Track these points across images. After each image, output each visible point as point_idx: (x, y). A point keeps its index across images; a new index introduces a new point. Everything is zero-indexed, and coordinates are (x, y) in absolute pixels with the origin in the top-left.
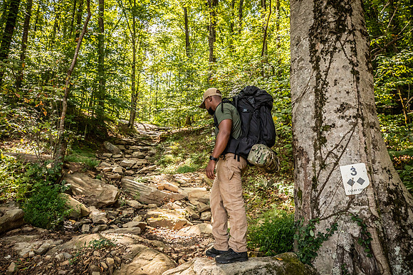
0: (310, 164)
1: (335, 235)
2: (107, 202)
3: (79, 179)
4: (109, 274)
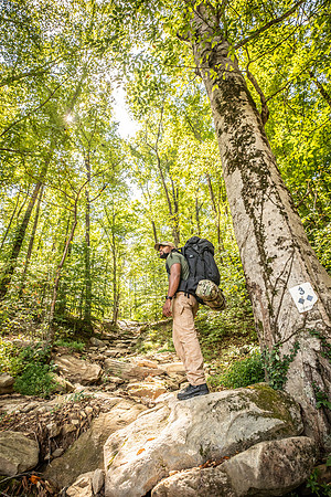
0: (264, 294)
1: (299, 353)
2: (91, 379)
3: (66, 361)
4: (87, 422)
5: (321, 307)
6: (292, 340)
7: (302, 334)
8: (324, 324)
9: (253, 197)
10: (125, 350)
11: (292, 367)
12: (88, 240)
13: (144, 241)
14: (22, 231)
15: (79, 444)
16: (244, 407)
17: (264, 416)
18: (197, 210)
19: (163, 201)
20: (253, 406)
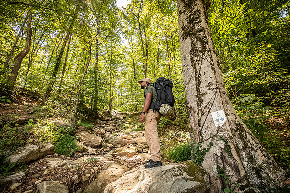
0: (197, 114)
1: (212, 148)
2: (97, 144)
3: (83, 134)
4: (95, 175)
5: (228, 124)
6: (210, 141)
7: (216, 138)
8: (228, 134)
9: (197, 56)
10: (115, 128)
11: (207, 155)
12: (97, 67)
13: (128, 69)
14: (59, 60)
15: (90, 187)
16: (181, 174)
17: (191, 179)
18: (159, 55)
19: (140, 48)
20: (185, 174)
